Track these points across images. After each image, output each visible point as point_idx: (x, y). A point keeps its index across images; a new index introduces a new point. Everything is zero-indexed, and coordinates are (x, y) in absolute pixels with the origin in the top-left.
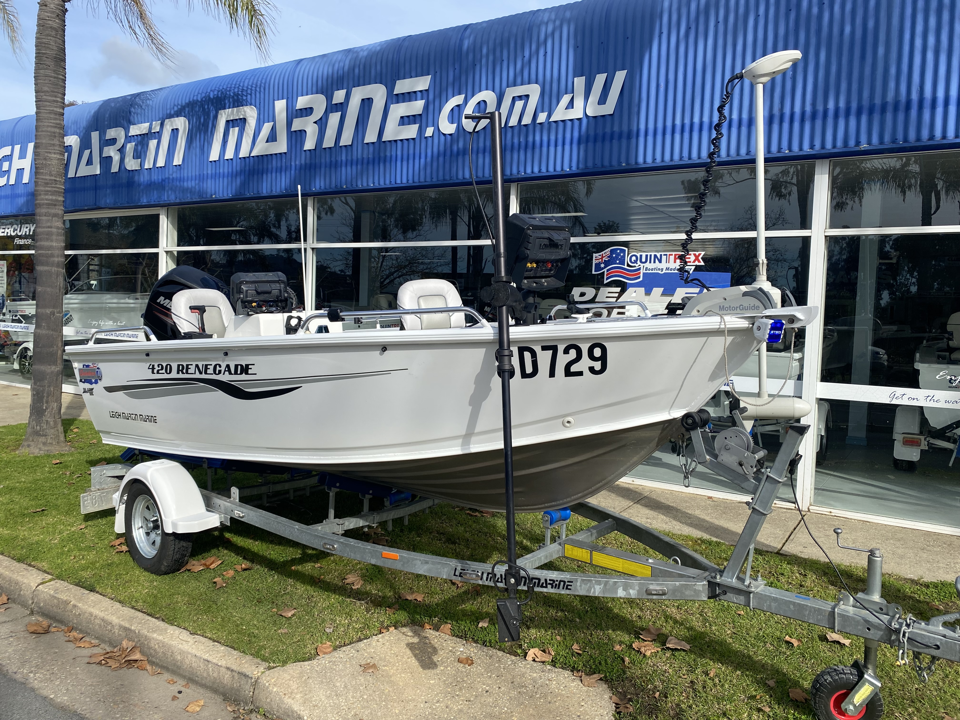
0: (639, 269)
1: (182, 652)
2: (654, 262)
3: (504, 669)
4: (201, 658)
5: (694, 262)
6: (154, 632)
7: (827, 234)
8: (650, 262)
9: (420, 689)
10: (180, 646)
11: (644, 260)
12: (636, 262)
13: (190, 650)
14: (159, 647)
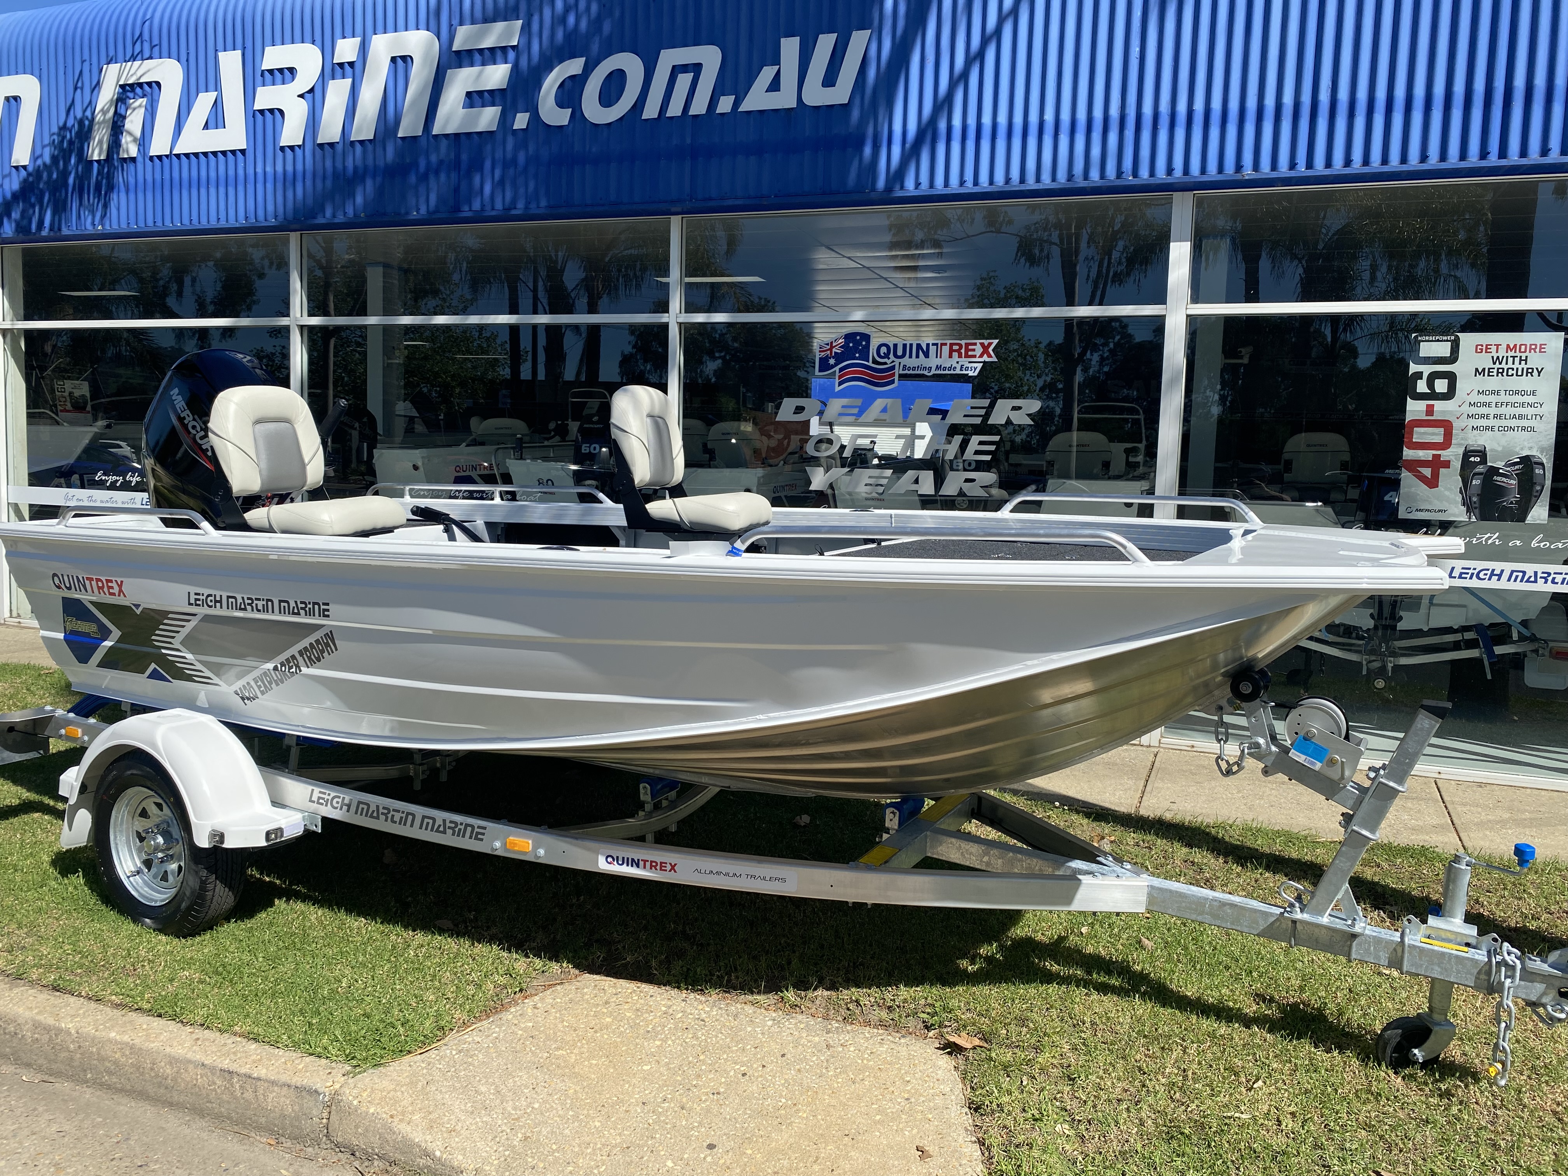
0: (893, 368)
1: (173, 1061)
2: (917, 356)
3: (763, 1034)
4: (214, 1068)
5: (981, 356)
6: (111, 1028)
7: (1190, 312)
8: (910, 357)
9: (628, 1082)
10: (168, 1050)
11: (900, 353)
12: (887, 356)
13: (190, 1056)
14: (123, 1055)
